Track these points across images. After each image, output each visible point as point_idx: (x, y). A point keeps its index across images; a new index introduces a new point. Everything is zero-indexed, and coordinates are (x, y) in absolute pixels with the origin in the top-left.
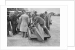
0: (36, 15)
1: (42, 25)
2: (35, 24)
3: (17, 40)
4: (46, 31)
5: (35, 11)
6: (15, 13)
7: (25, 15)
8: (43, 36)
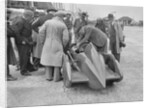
0: (86, 23)
1: (100, 49)
2: (84, 45)
3: (32, 89)
4: (110, 64)
5: (83, 11)
6: (27, 15)
7: (54, 23)
8: (103, 75)
